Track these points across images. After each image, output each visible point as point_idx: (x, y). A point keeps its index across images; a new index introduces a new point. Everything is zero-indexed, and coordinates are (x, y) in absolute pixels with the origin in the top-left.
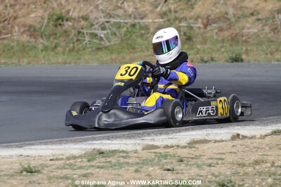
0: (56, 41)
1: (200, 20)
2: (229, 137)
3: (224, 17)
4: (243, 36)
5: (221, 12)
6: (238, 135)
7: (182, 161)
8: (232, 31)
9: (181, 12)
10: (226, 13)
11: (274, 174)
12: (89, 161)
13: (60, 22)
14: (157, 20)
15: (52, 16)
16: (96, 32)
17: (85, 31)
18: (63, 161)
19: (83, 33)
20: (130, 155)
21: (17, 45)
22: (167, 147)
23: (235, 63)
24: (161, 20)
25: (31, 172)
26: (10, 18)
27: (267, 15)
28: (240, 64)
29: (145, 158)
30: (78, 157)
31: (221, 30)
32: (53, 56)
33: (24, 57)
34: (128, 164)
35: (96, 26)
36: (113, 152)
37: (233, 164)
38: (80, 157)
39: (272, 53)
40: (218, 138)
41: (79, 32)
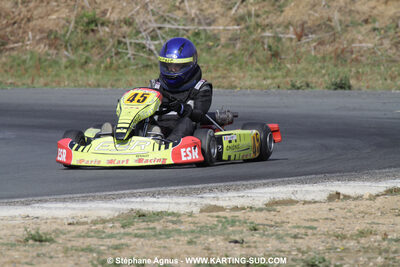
0: (86, 54)
1: (291, 29)
2: (324, 196)
3: (326, 25)
4: (352, 52)
5: (322, 17)
6: (338, 194)
7: (255, 230)
8: (337, 45)
9: (264, 16)
10: (330, 20)
11: (386, 251)
12: (123, 227)
13: (93, 26)
14: (230, 28)
15: (82, 18)
16: (144, 42)
17: (128, 41)
18: (87, 226)
19: (125, 44)
20: (182, 219)
21: (31, 59)
22: (236, 209)
23: (340, 91)
24: (236, 27)
25: (41, 241)
26: (22, 20)
27: (388, 23)
28: (347, 91)
29: (203, 224)
30: (108, 221)
31: (321, 43)
32: (81, 75)
33: (40, 76)
34: (178, 232)
35: (144, 34)
36: (159, 215)
37: (327, 234)
38: (112, 220)
39: (393, 78)
40: (309, 198)
41: (119, 42)
